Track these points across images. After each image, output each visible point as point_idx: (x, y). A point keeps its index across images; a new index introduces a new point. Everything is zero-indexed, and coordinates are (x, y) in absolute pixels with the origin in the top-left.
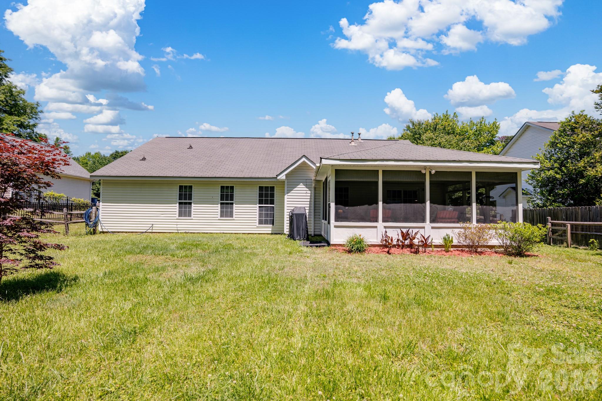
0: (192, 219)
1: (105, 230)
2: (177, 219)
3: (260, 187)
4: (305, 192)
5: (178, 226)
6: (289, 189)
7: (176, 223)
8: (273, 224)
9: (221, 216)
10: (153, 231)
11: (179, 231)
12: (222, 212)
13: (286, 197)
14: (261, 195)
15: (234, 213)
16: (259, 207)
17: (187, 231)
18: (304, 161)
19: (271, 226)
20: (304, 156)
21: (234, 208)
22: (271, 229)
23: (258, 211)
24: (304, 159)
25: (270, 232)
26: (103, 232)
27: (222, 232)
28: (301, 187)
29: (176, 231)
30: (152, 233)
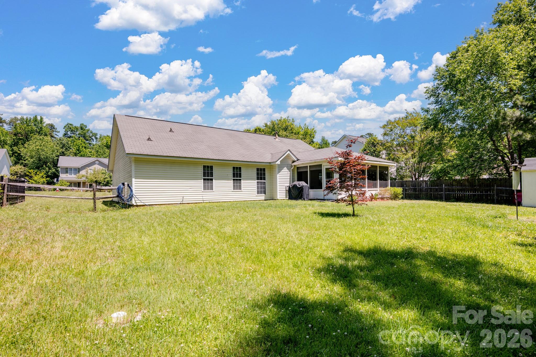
0: (214, 192)
1: (138, 204)
2: (202, 192)
3: (257, 169)
4: (287, 172)
5: (204, 197)
6: (280, 170)
7: (202, 195)
8: (265, 194)
9: (234, 189)
10: (184, 202)
11: (204, 202)
12: (234, 186)
13: (278, 175)
14: (258, 174)
15: (242, 187)
16: (257, 182)
17: (210, 201)
18: (289, 154)
19: (264, 195)
20: (289, 150)
21: (242, 183)
22: (264, 197)
23: (256, 185)
24: (289, 152)
25: (264, 199)
26: (137, 206)
27: (235, 200)
28: (285, 169)
29: (202, 202)
30: (182, 203)
